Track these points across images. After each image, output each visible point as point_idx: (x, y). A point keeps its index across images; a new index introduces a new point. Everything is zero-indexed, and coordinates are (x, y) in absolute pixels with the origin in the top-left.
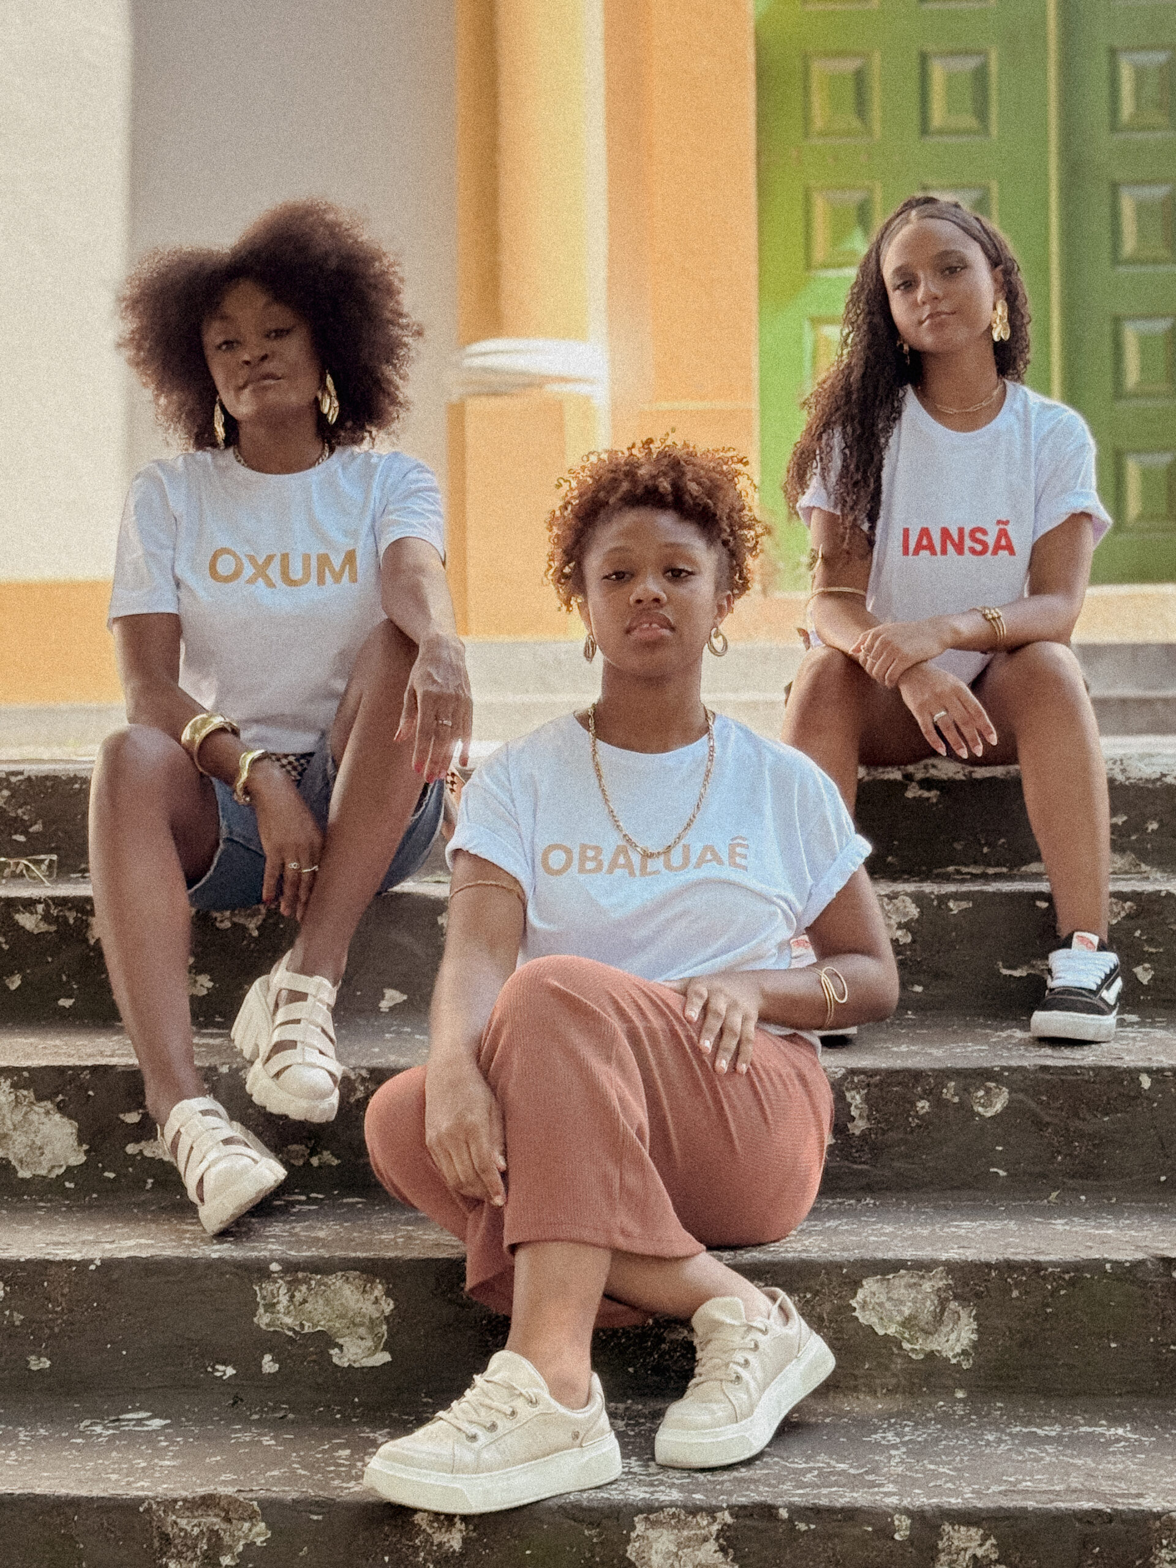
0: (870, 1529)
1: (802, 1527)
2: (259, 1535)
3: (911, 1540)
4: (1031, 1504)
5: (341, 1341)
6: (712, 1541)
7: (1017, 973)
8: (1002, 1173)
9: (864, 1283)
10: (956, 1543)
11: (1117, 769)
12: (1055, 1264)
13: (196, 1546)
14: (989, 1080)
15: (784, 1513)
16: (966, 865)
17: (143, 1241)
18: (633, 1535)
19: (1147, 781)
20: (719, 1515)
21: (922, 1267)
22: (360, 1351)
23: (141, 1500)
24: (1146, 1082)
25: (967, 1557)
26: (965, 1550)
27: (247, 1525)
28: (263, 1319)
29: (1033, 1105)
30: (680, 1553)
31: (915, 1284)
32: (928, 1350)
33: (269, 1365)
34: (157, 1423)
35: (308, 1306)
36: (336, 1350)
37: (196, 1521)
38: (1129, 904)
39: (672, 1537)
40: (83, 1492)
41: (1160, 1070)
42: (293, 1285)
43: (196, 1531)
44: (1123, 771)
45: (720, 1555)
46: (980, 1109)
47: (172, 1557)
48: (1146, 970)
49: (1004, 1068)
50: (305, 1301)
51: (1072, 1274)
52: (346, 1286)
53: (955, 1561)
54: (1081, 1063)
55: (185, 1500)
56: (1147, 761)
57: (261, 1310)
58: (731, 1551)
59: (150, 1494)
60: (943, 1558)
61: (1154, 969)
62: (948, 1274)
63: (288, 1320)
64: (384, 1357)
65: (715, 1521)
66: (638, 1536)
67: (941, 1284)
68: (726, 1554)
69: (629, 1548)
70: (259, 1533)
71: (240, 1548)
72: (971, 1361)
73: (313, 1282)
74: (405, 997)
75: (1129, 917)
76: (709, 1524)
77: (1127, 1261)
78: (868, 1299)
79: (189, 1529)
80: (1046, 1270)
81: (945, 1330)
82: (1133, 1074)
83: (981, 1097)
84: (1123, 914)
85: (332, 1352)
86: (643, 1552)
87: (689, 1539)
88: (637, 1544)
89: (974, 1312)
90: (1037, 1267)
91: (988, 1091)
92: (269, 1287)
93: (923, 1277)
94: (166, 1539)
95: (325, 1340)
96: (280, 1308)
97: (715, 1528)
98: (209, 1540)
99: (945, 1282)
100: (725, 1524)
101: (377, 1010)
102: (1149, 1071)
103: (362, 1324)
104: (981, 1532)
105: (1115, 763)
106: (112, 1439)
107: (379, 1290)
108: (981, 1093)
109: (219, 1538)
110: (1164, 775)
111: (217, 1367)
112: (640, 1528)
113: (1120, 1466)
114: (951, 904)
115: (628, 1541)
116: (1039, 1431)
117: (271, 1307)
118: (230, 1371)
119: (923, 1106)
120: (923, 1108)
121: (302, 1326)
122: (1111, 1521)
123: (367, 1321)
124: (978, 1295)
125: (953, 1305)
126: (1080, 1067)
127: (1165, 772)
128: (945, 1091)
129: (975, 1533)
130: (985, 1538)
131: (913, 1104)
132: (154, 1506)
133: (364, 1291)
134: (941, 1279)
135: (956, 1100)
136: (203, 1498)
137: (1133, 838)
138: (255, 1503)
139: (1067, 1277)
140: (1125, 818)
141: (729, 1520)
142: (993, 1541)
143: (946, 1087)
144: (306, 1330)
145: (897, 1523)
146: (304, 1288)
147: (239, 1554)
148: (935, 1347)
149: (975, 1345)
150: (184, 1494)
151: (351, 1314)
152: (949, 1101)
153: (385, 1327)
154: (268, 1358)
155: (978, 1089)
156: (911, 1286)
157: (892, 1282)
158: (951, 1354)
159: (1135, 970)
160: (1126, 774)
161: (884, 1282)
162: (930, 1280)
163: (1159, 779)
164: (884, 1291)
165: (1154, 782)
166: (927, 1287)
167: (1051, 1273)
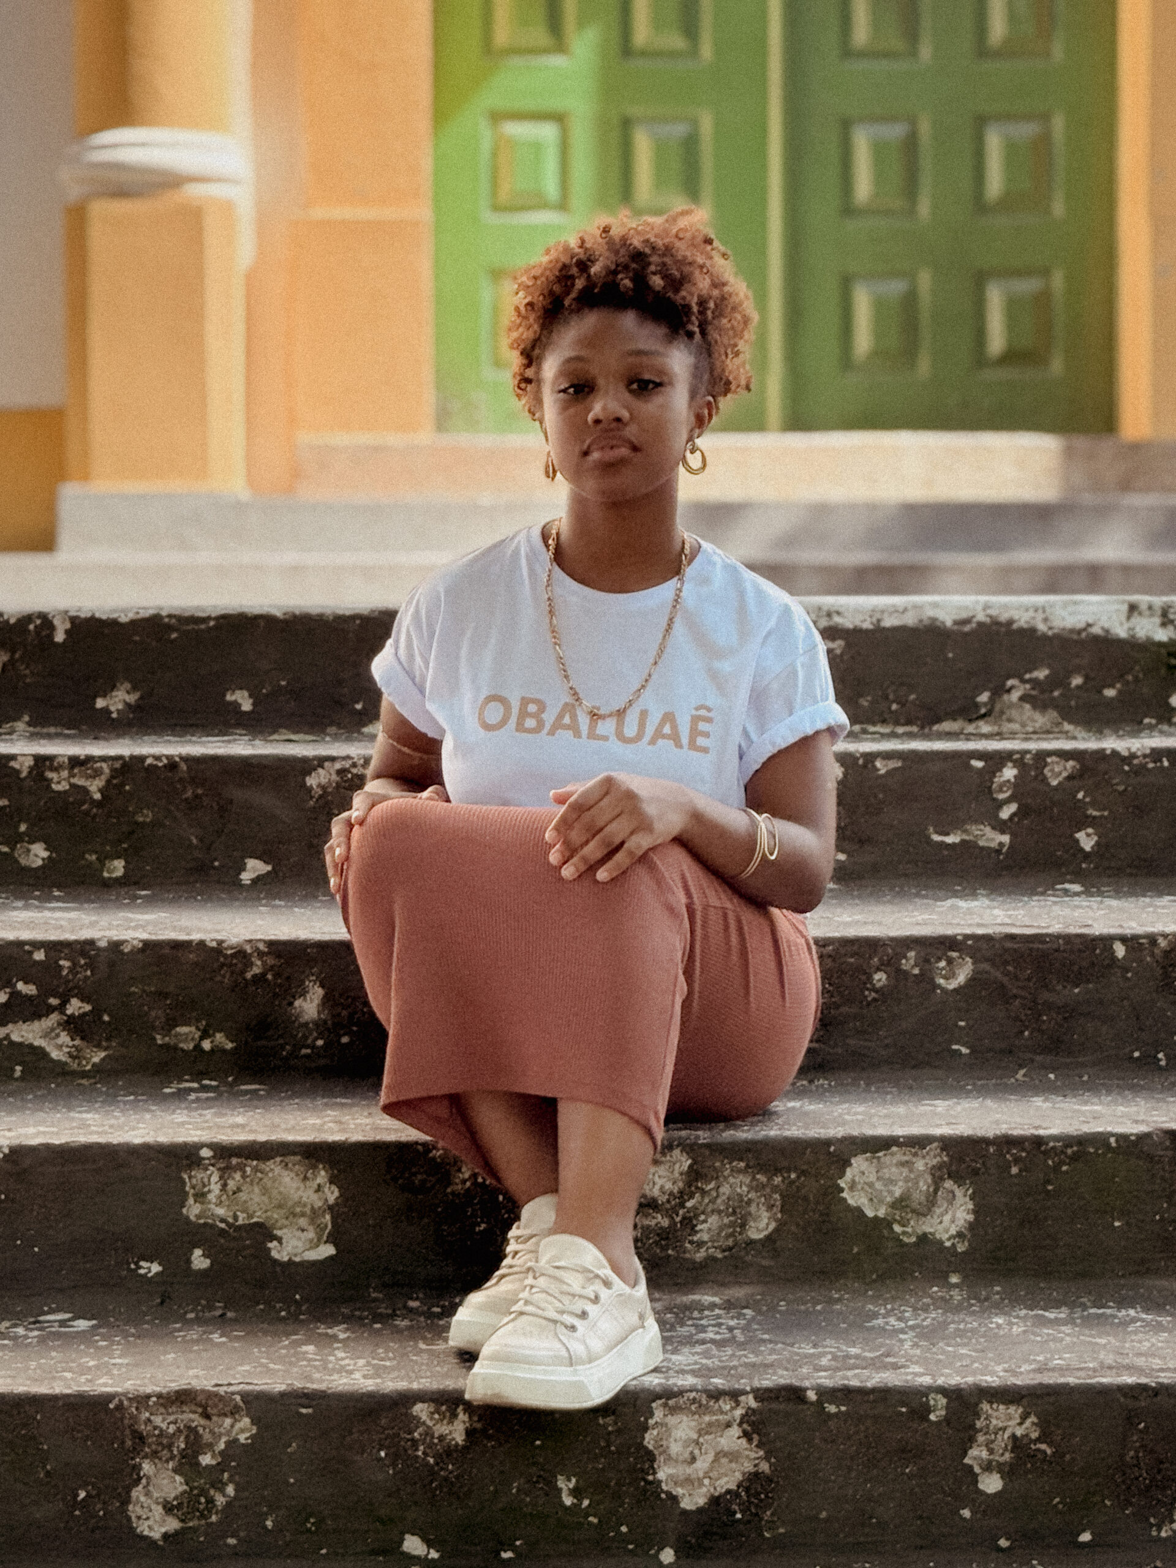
0: (904, 1410)
1: (832, 1409)
2: (242, 1431)
3: (947, 1420)
4: (1071, 1380)
5: (278, 1233)
6: (735, 1427)
7: (950, 839)
8: (965, 1050)
9: (853, 1161)
10: (994, 1422)
11: (1040, 616)
12: (1055, 1138)
13: (170, 1447)
14: (951, 949)
15: (812, 1396)
16: (874, 724)
17: (42, 1129)
18: (651, 1422)
19: (1072, 631)
20: (742, 1398)
21: (918, 1143)
22: (300, 1244)
23: (110, 1397)
24: (1120, 950)
25: (1006, 1436)
26: (1004, 1429)
27: (228, 1421)
28: (193, 1210)
29: (999, 975)
30: (701, 1440)
31: (907, 1162)
32: (920, 1232)
33: (199, 1260)
34: (82, 1324)
35: (243, 1196)
36: (275, 1243)
37: (171, 1418)
38: (1071, 763)
39: (693, 1424)
40: (43, 1389)
41: (1135, 938)
42: (225, 1172)
43: (172, 1429)
44: (1046, 620)
45: (744, 1441)
46: (942, 981)
47: (146, 1457)
48: (1088, 835)
49: (967, 937)
50: (239, 1190)
51: (1075, 1148)
52: (286, 1173)
53: (993, 1442)
54: (1050, 931)
55: (159, 1396)
56: (1070, 609)
57: (191, 1201)
58: (756, 1437)
59: (119, 1390)
60: (981, 1438)
61: (1096, 834)
62: (942, 1149)
63: (221, 1211)
64: (328, 1250)
65: (738, 1405)
66: (656, 1423)
67: (935, 1162)
68: (750, 1440)
69: (647, 1436)
70: (243, 1429)
71: (222, 1446)
72: (966, 1244)
73: (248, 1169)
74: (269, 868)
75: (1070, 778)
76: (732, 1409)
77: (1132, 1135)
78: (857, 1179)
79: (164, 1426)
80: (1047, 1144)
81: (938, 1211)
82: (1106, 941)
83: (943, 968)
84: (1065, 774)
85: (270, 1245)
86: (661, 1439)
87: (710, 1424)
88: (655, 1432)
89: (971, 1191)
90: (1038, 1142)
91: (950, 961)
92: (199, 1175)
93: (915, 1155)
94: (140, 1438)
95: (263, 1233)
96: (212, 1197)
97: (739, 1412)
98: (187, 1437)
99: (939, 1159)
100: (749, 1408)
101: (237, 884)
102: (1124, 939)
103: (303, 1215)
104: (1020, 1410)
105: (1036, 611)
106: (42, 1340)
107: (322, 1176)
108: (943, 964)
109: (198, 1436)
110: (1089, 625)
111: (142, 1263)
112: (659, 1415)
113: (1147, 1344)
114: (878, 764)
115: (646, 1428)
116: (1047, 1314)
117: (201, 1196)
118: (156, 1268)
119: (880, 978)
120: (880, 980)
121: (236, 1218)
122: (1156, 1395)
123: (308, 1210)
124: (975, 1172)
125: (949, 1184)
126: (1047, 935)
127: (1090, 621)
128: (904, 961)
129: (1015, 1411)
130: (1024, 1418)
131: (870, 978)
132: (126, 1403)
133: (305, 1178)
134: (935, 1157)
135: (916, 971)
136: (177, 1392)
137: (1056, 694)
138: (238, 1398)
139: (1069, 1151)
140: (1046, 672)
141: (753, 1404)
142: (1033, 1419)
143: (905, 957)
144: (240, 1222)
145: (932, 1402)
146: (238, 1176)
147: (221, 1453)
148: (928, 1229)
149: (972, 1226)
150: (158, 1389)
151: (290, 1203)
152: (906, 973)
153: (328, 1217)
154: (198, 1252)
155: (939, 959)
156: (903, 1164)
157: (882, 1160)
158: (945, 1237)
159: (1077, 835)
160: (1049, 624)
161: (875, 1161)
162: (924, 1157)
163: (1085, 629)
164: (874, 1170)
165: (1079, 632)
166: (920, 1165)
167: (1052, 1148)
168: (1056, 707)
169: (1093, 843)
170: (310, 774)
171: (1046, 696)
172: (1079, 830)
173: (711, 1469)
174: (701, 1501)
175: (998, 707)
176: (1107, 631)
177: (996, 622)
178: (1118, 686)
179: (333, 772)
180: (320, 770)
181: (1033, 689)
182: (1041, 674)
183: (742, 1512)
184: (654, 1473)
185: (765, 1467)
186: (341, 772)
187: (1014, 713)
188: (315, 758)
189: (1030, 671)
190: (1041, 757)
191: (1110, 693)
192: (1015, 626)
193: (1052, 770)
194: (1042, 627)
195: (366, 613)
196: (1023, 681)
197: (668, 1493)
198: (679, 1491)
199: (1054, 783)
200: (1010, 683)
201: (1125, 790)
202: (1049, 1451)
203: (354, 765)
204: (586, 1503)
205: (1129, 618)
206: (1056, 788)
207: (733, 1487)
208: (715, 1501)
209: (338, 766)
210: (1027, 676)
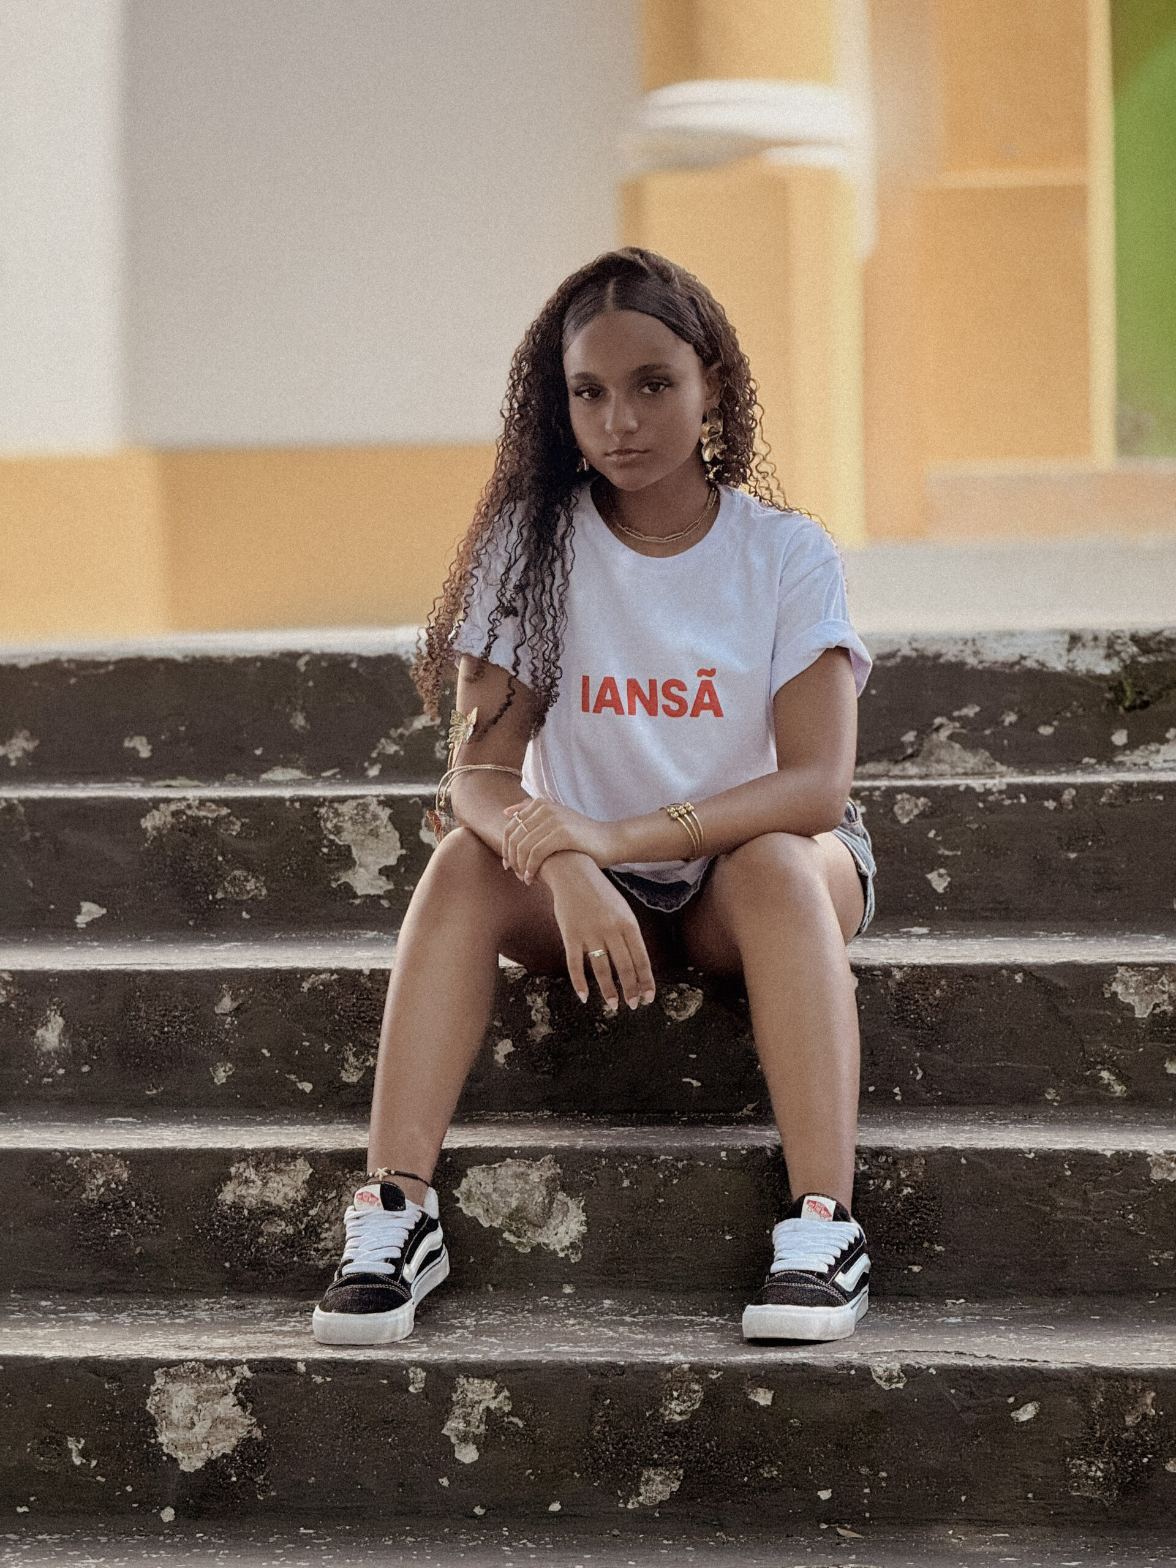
0: (385, 1382)
1: (319, 1380)
3: (425, 1393)
4: (548, 1359)
6: (231, 1394)
8: (695, 1083)
9: (469, 1172)
10: (470, 1395)
11: (969, 650)
12: (668, 1152)
14: (681, 980)
15: (301, 1367)
18: (153, 1388)
19: (1004, 664)
20: (237, 1368)
21: (530, 1155)
25: (481, 1409)
26: (480, 1402)
30: (200, 1407)
31: (522, 1174)
32: (535, 1243)
38: (922, 800)
39: (192, 1391)
44: (976, 653)
45: (238, 1408)
46: (673, 1014)
48: (940, 876)
51: (686, 1162)
53: (470, 1414)
56: (1004, 641)
58: (250, 1405)
60: (458, 1411)
61: (949, 875)
62: (556, 1162)
65: (233, 1375)
66: (158, 1389)
67: (549, 1174)
68: (244, 1408)
69: (148, 1401)
72: (580, 1255)
74: (104, 911)
75: (922, 815)
76: (228, 1378)
77: (745, 1149)
78: (473, 1189)
80: (658, 1158)
81: (553, 1222)
83: (674, 1000)
84: (916, 812)
86: (163, 1406)
87: (208, 1392)
88: (157, 1398)
89: (583, 1203)
90: (649, 1155)
91: (681, 993)
93: (530, 1166)
97: (234, 1381)
99: (553, 1171)
100: (244, 1378)
101: (74, 927)
104: (495, 1384)
105: (965, 643)
108: (674, 995)
110: (1023, 658)
112: (160, 1381)
115: (147, 1394)
116: (628, 1319)
122: (623, 1373)
124: (588, 1185)
125: (561, 1196)
127: (1025, 654)
129: (490, 1386)
130: (498, 1392)
134: (549, 1169)
139: (680, 1165)
140: (977, 709)
141: (248, 1374)
142: (506, 1393)
145: (411, 1375)
148: (541, 1240)
149: (584, 1238)
155: (671, 990)
156: (517, 1176)
157: (498, 1171)
158: (558, 1247)
159: (929, 876)
160: (980, 657)
161: (492, 1172)
162: (538, 1169)
163: (1018, 663)
164: (490, 1181)
165: (1012, 665)
166: (535, 1176)
167: (663, 1161)
168: (987, 747)
169: (946, 884)
170: (144, 816)
171: (976, 734)
172: (932, 870)
173: (209, 1434)
174: (200, 1465)
175: (926, 746)
176: (1043, 665)
177: (922, 657)
178: (1056, 723)
179: (168, 813)
180: (155, 812)
181: (962, 727)
182: (971, 711)
183: (238, 1476)
184: (156, 1437)
185: (257, 1433)
186: (174, 814)
187: (943, 753)
188: (151, 799)
189: (959, 708)
190: (890, 794)
191: (1046, 731)
192: (942, 660)
193: (902, 808)
194: (972, 661)
195: (266, 654)
196: (952, 719)
197: (168, 1455)
198: (180, 1454)
199: (905, 821)
200: (938, 721)
201: (980, 827)
202: (521, 1426)
203: (189, 807)
204: (94, 1463)
205: (1069, 650)
206: (904, 828)
207: (228, 1451)
208: (210, 1463)
209: (173, 807)
210: (956, 714)
